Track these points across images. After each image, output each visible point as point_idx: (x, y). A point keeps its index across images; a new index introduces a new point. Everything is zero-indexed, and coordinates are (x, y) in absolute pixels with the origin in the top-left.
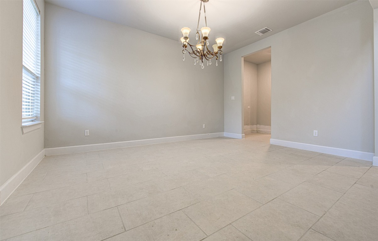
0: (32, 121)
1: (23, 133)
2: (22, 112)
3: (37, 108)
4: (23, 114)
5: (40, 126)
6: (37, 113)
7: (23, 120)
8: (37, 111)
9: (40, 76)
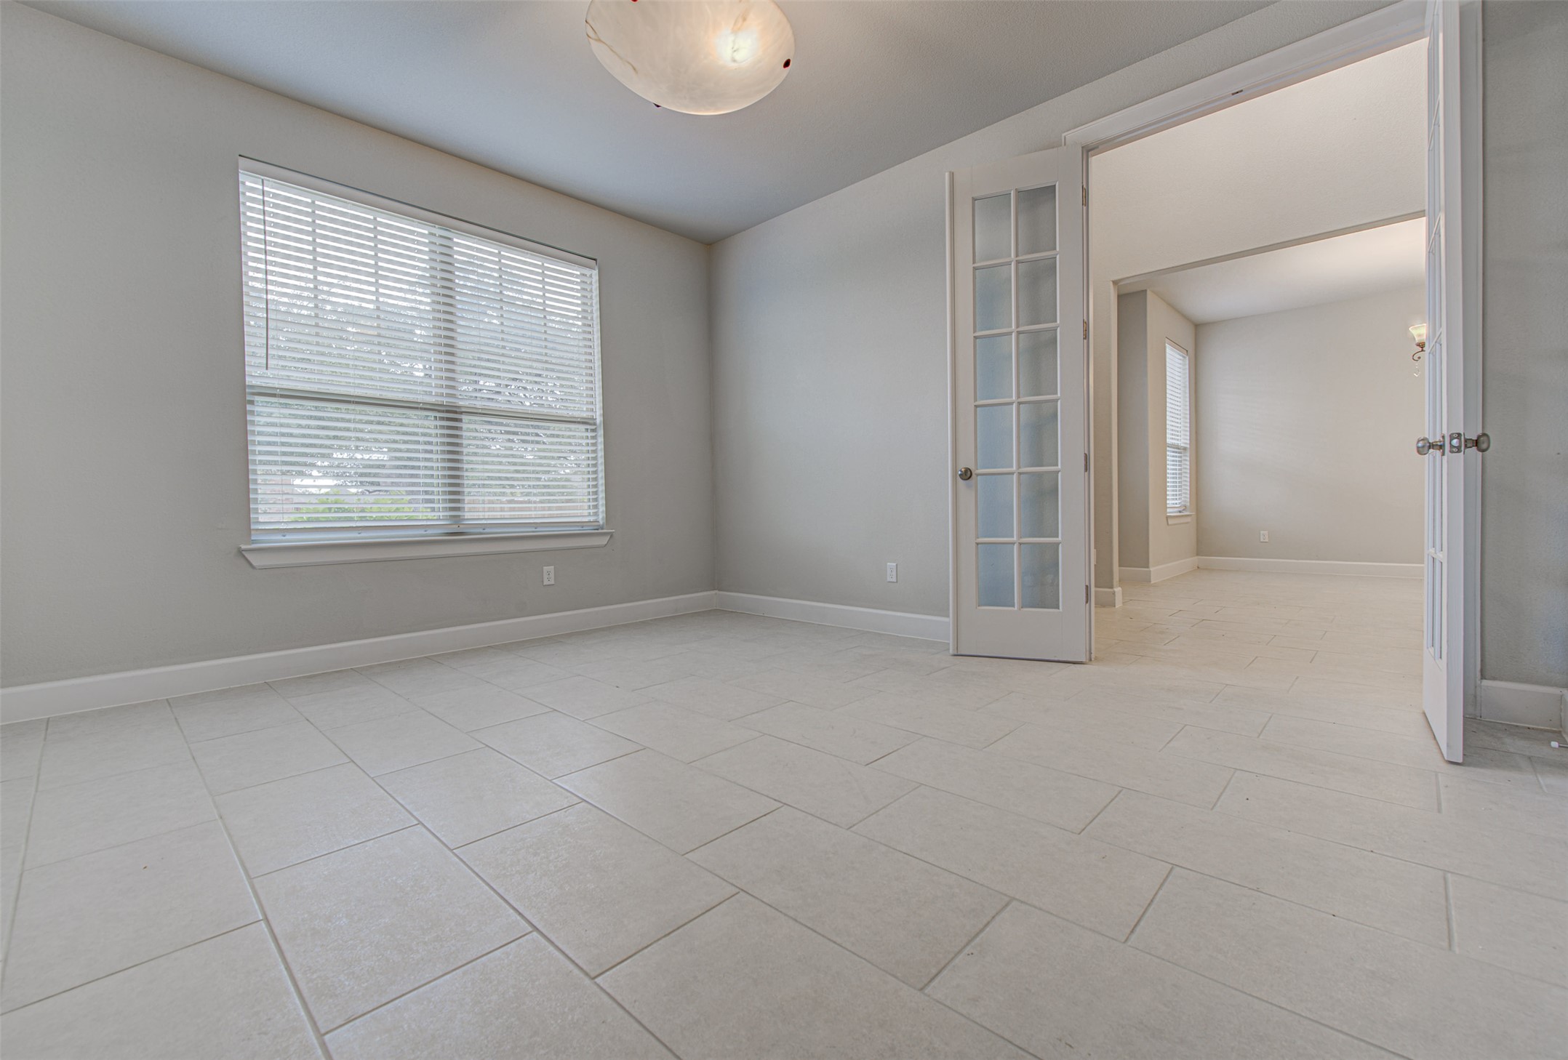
0: (1180, 512)
1: (1168, 524)
2: (1166, 499)
3: (1186, 493)
4: (1168, 502)
5: (1189, 520)
6: (1185, 501)
7: (1168, 510)
8: (1185, 497)
9: (1188, 446)
